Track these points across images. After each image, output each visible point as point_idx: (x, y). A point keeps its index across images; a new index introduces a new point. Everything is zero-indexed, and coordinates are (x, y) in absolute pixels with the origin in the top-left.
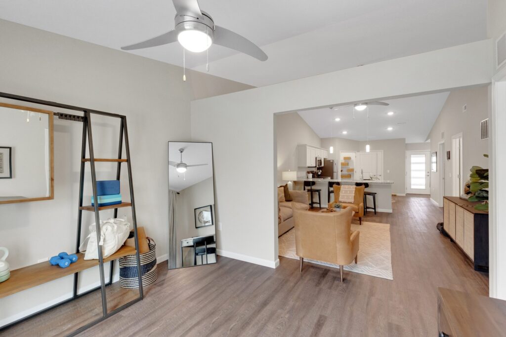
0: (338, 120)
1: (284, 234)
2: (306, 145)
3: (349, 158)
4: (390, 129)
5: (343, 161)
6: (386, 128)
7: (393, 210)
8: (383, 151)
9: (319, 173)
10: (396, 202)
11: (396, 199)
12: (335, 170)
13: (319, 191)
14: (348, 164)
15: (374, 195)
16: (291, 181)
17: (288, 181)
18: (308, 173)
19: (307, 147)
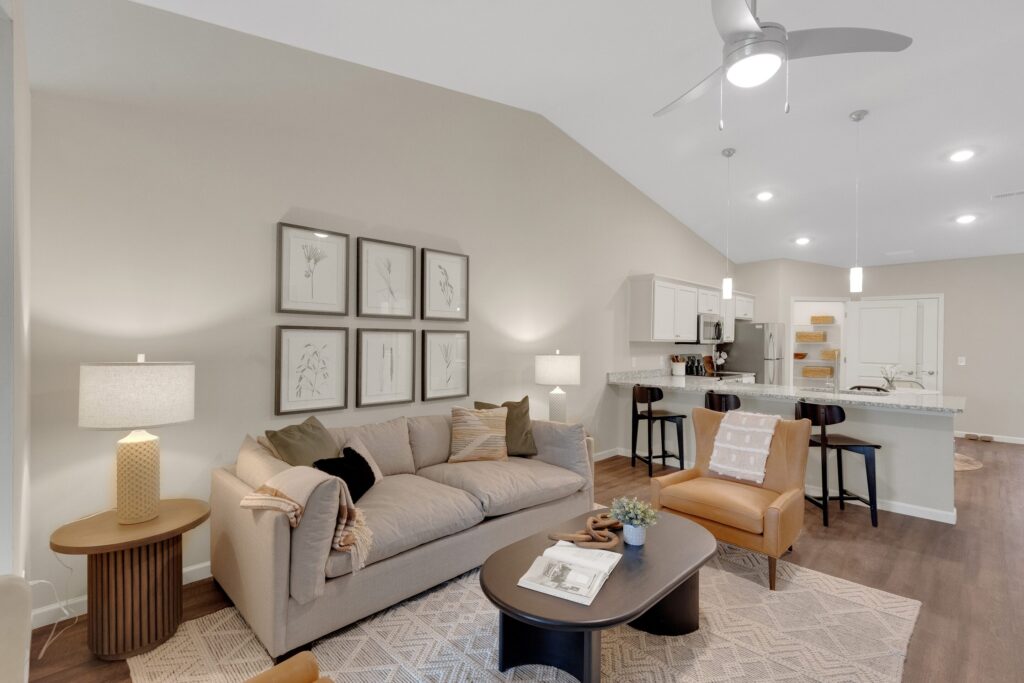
0: (765, 197)
1: (401, 603)
2: (653, 275)
3: (830, 320)
4: (966, 220)
5: (809, 328)
6: (953, 219)
7: (963, 508)
8: (942, 297)
9: (720, 362)
10: (984, 473)
11: (989, 455)
12: (771, 352)
13: (678, 419)
14: (824, 337)
15: (868, 451)
16: (562, 387)
17: (554, 387)
18: (675, 359)
19: (658, 283)
